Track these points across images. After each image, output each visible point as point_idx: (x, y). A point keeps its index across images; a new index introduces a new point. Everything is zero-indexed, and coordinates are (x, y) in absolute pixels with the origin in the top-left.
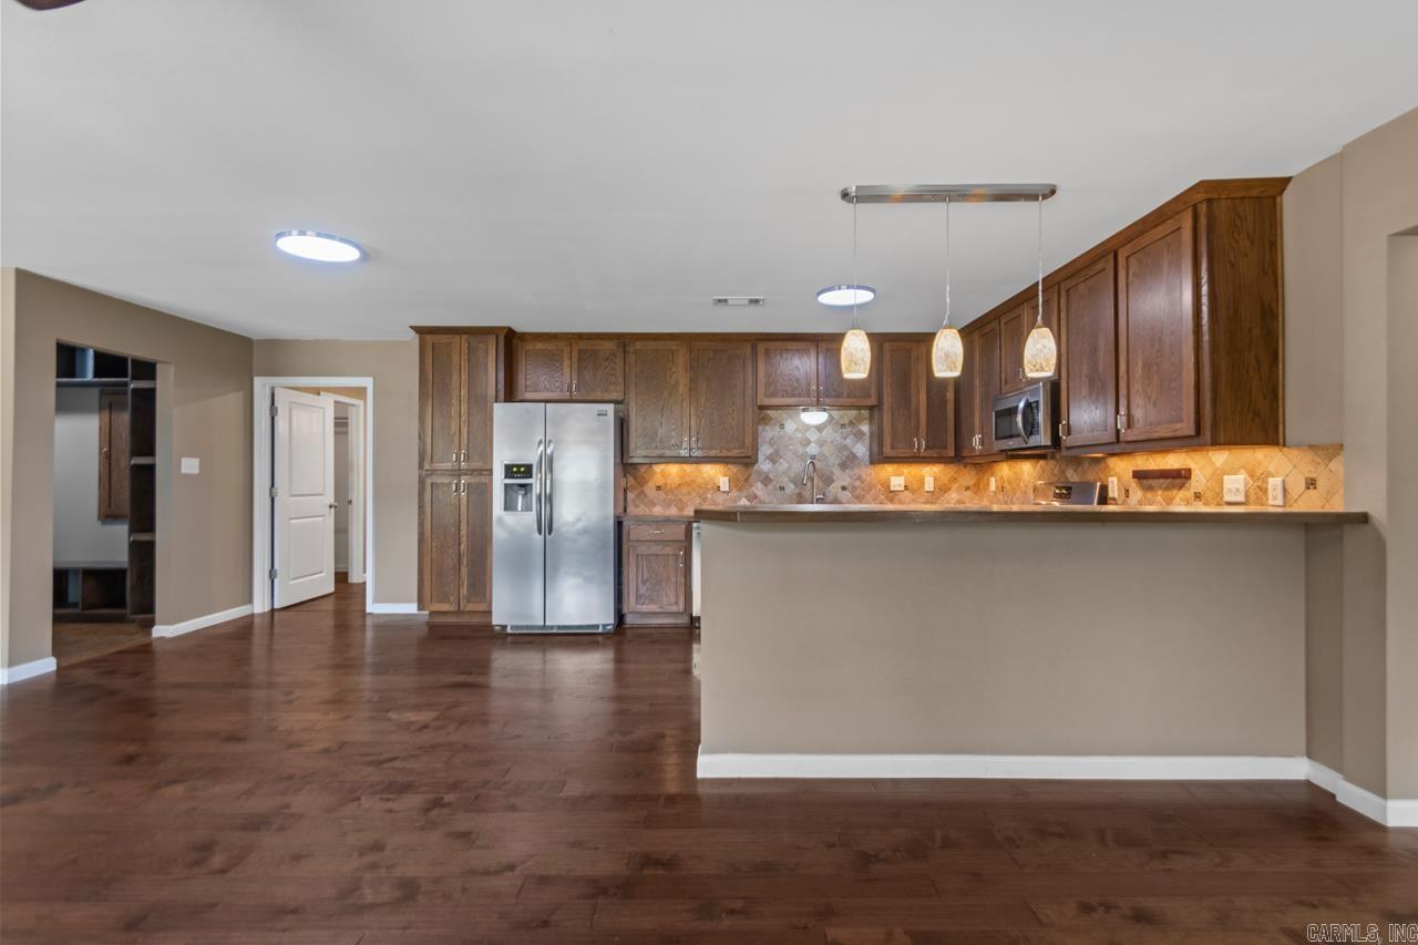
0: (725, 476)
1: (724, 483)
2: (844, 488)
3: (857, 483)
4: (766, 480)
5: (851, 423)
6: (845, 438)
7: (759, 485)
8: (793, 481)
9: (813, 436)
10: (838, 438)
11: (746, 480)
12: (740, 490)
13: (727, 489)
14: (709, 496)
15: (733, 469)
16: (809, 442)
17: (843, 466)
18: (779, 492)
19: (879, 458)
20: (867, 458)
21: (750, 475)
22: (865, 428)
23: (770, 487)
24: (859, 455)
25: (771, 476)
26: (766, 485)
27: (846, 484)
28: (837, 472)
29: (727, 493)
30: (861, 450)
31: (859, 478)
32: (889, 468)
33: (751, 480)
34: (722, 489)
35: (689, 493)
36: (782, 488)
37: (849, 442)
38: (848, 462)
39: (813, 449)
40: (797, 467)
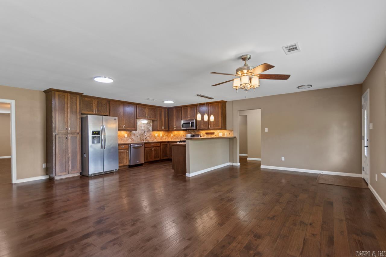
0: (126, 134)
1: (126, 136)
2: (148, 136)
3: (150, 135)
4: (134, 135)
5: (149, 123)
6: (148, 126)
7: (133, 136)
8: (139, 135)
9: (143, 125)
10: (147, 126)
11: (130, 135)
12: (129, 137)
13: (127, 137)
14: (123, 139)
15: (128, 132)
16: (142, 127)
17: (148, 132)
18: (137, 138)
19: (153, 130)
20: (152, 130)
21: (131, 134)
22: (151, 124)
23: (135, 136)
24: (150, 129)
25: (135, 134)
26: (134, 136)
27: (148, 135)
28: (147, 132)
29: (127, 138)
30: (151, 128)
31: (150, 134)
32: (155, 132)
33: (131, 135)
34: (126, 137)
35: (119, 138)
36: (137, 137)
37: (149, 127)
38: (149, 131)
39: (143, 128)
40: (140, 132)
